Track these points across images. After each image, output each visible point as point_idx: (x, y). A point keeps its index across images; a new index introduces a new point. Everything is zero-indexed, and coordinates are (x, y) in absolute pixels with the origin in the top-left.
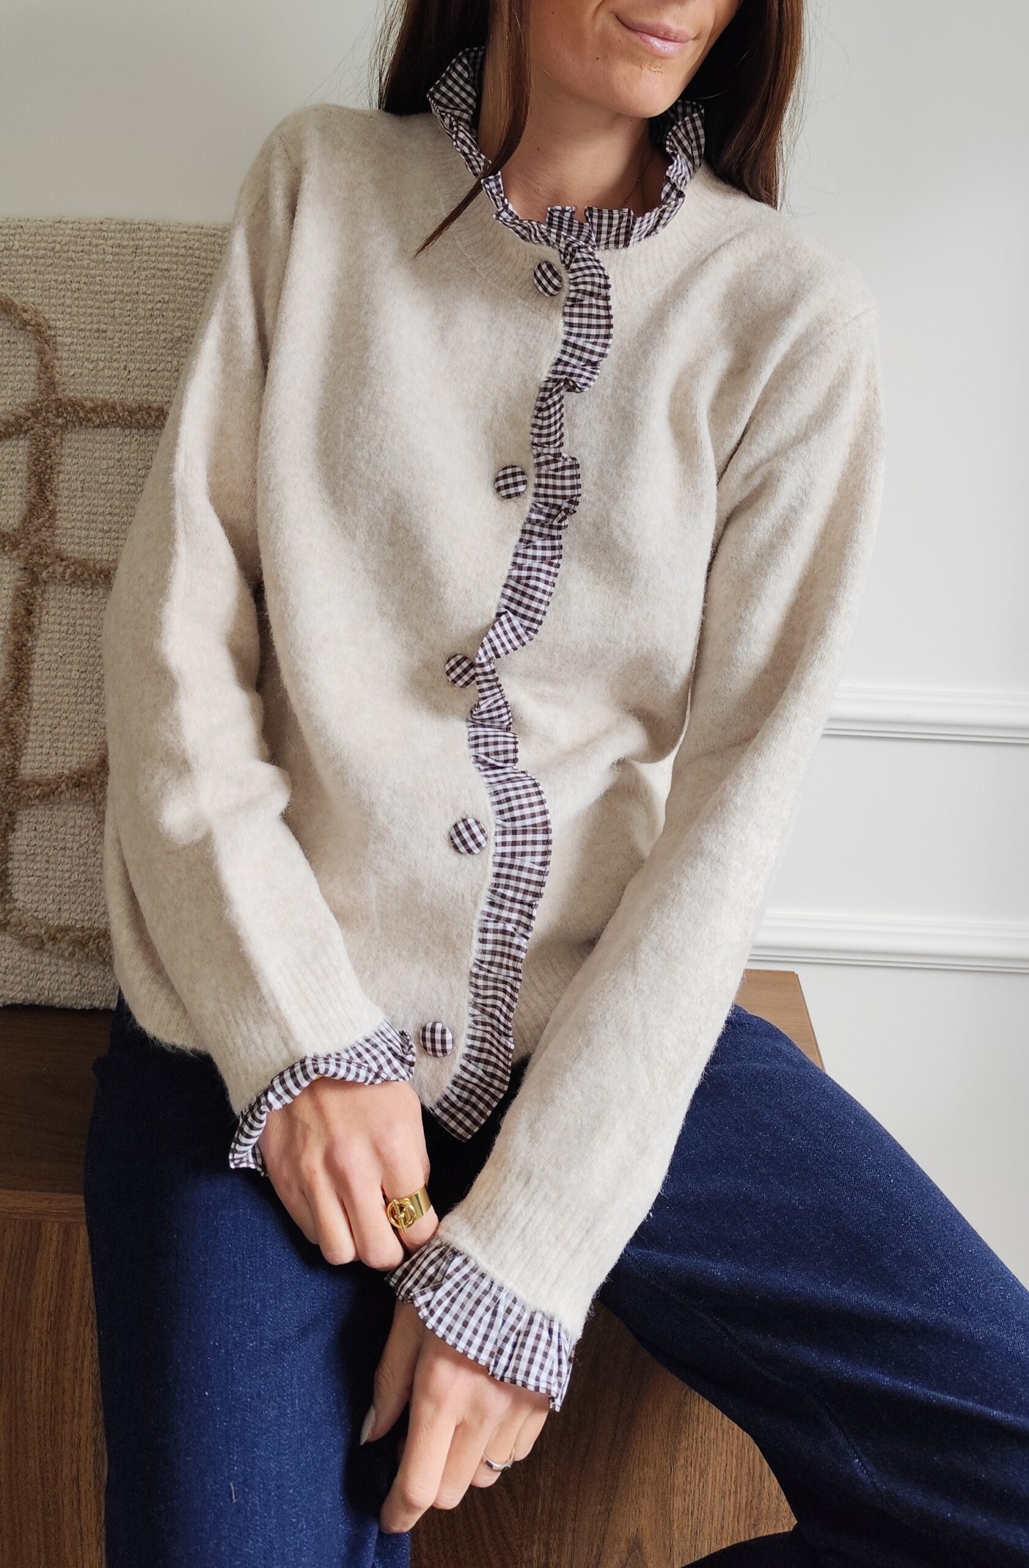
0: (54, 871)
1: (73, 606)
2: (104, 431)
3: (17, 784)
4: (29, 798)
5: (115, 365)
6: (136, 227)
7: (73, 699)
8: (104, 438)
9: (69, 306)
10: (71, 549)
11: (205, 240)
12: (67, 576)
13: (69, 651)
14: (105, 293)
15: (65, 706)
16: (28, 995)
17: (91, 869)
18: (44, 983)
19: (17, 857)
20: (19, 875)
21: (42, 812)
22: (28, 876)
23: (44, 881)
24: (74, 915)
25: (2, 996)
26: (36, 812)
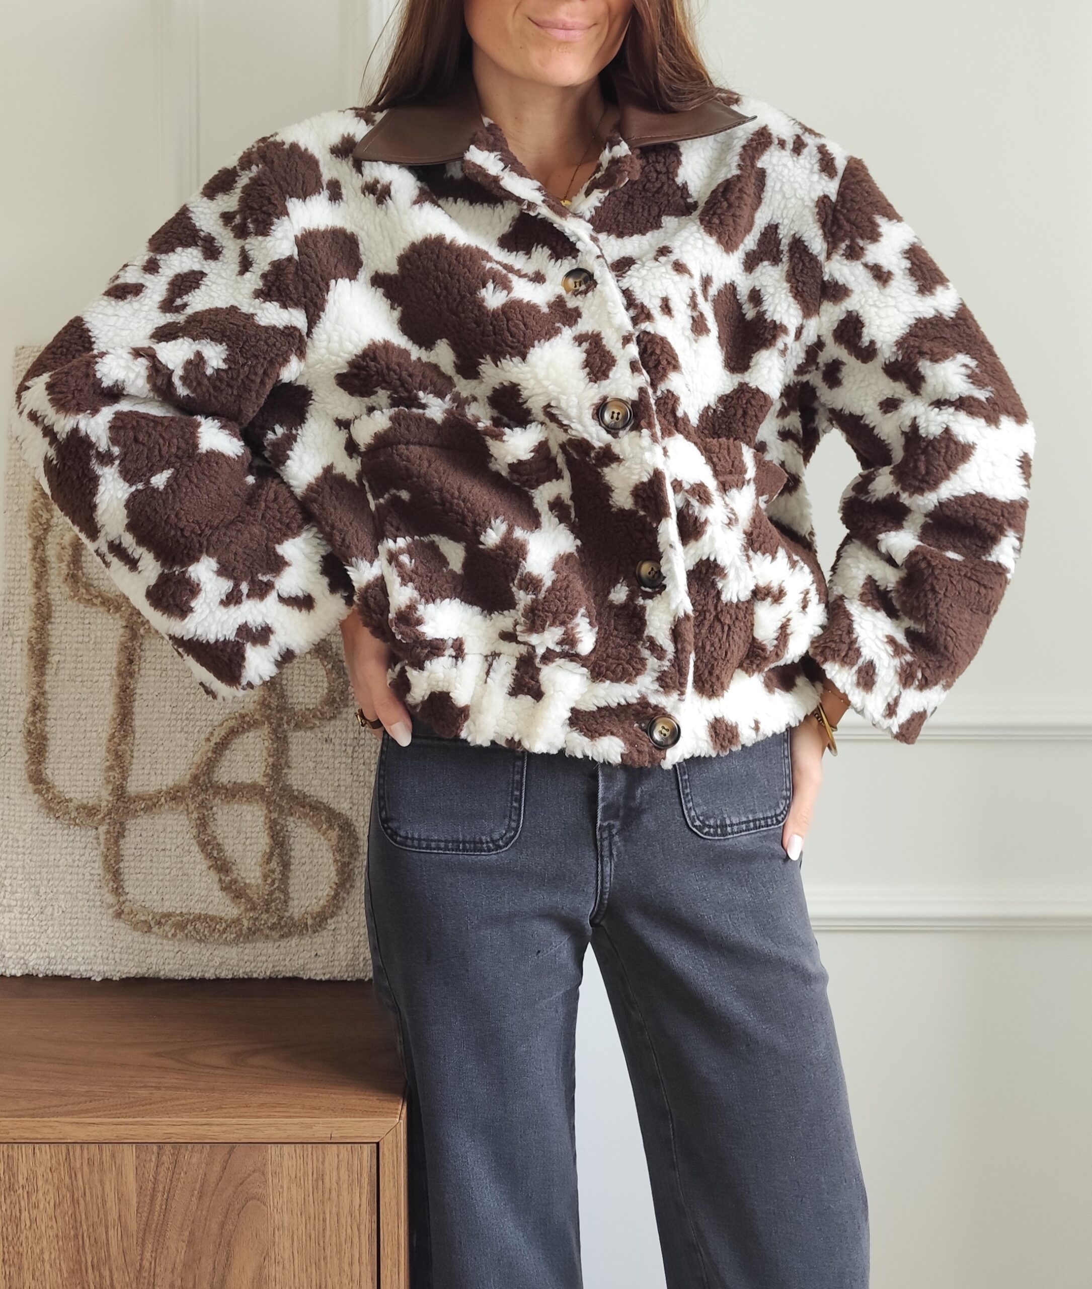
0: (158, 869)
1: (164, 654)
3: (126, 800)
4: (136, 811)
7: (168, 729)
13: (163, 690)
15: (161, 735)
16: (140, 970)
17: (187, 866)
18: (152, 960)
19: (127, 858)
20: (129, 873)
21: (146, 821)
22: (136, 873)
23: (149, 877)
24: (174, 903)
25: (119, 971)
26: (141, 821)
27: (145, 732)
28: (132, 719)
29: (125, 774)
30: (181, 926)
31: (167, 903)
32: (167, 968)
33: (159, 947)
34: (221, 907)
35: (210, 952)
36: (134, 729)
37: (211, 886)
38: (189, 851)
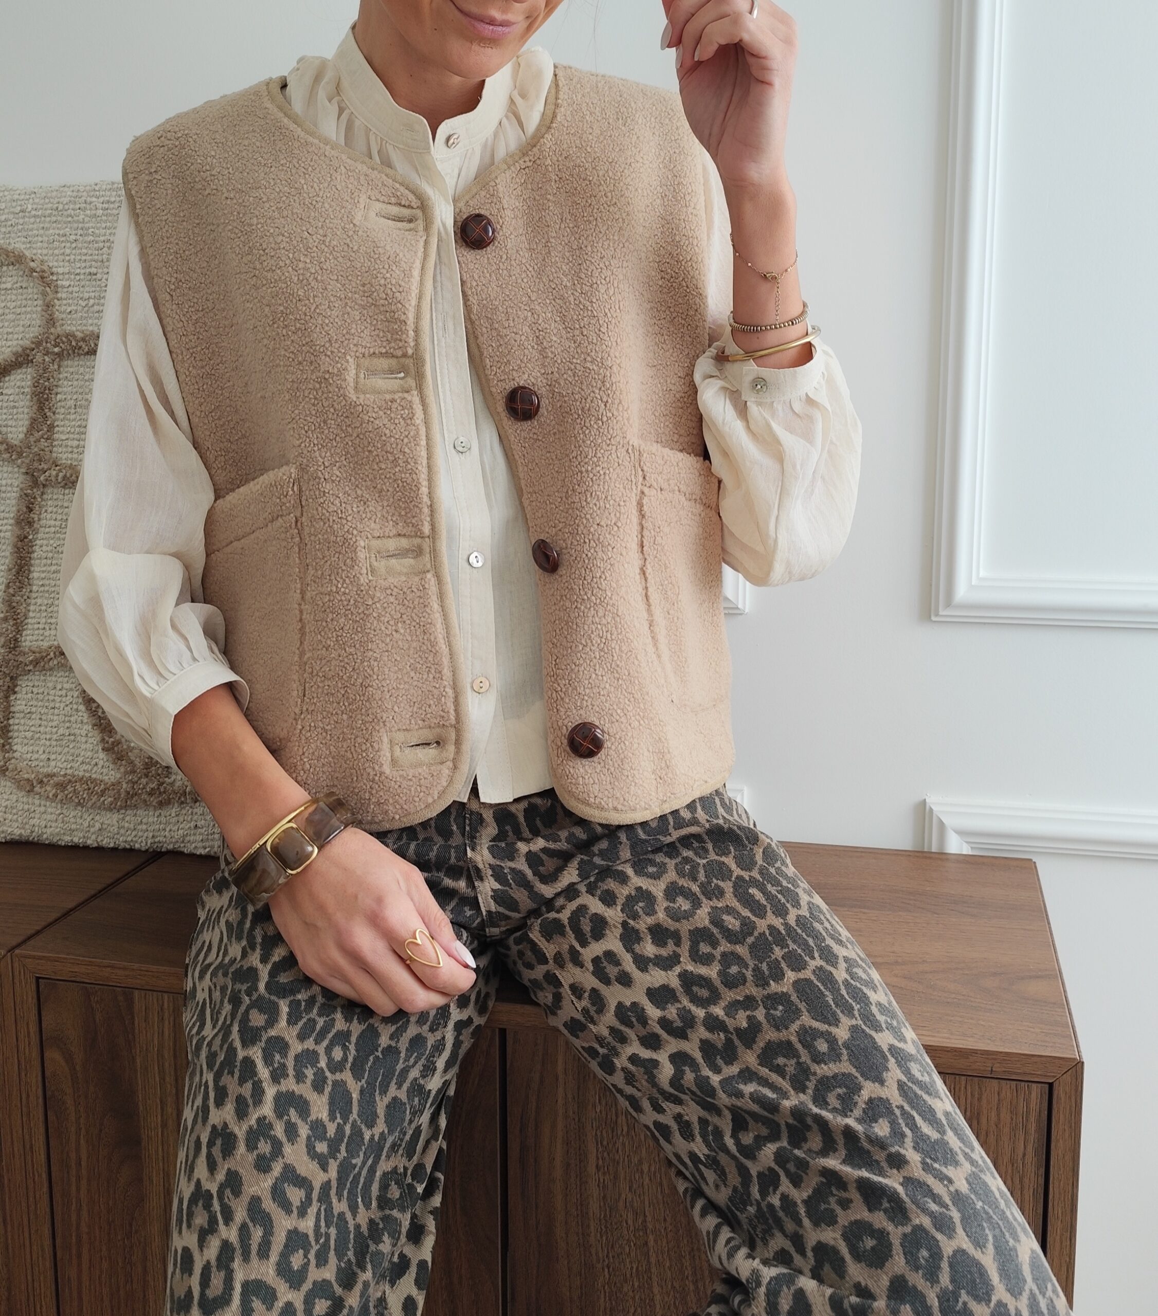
0: (45, 727)
1: (65, 505)
3: (18, 653)
9: (68, 255)
10: (63, 455)
12: (59, 480)
16: (23, 832)
17: (74, 725)
18: (35, 821)
19: (17, 715)
20: (18, 731)
21: (37, 677)
22: (25, 731)
23: (37, 736)
24: (59, 764)
25: (3, 832)
26: (33, 677)
27: (43, 585)
28: (29, 571)
29: (19, 627)
30: (61, 786)
31: (53, 764)
32: (49, 831)
33: (42, 809)
34: (105, 771)
35: (91, 817)
36: (31, 581)
37: (96, 748)
38: (77, 710)
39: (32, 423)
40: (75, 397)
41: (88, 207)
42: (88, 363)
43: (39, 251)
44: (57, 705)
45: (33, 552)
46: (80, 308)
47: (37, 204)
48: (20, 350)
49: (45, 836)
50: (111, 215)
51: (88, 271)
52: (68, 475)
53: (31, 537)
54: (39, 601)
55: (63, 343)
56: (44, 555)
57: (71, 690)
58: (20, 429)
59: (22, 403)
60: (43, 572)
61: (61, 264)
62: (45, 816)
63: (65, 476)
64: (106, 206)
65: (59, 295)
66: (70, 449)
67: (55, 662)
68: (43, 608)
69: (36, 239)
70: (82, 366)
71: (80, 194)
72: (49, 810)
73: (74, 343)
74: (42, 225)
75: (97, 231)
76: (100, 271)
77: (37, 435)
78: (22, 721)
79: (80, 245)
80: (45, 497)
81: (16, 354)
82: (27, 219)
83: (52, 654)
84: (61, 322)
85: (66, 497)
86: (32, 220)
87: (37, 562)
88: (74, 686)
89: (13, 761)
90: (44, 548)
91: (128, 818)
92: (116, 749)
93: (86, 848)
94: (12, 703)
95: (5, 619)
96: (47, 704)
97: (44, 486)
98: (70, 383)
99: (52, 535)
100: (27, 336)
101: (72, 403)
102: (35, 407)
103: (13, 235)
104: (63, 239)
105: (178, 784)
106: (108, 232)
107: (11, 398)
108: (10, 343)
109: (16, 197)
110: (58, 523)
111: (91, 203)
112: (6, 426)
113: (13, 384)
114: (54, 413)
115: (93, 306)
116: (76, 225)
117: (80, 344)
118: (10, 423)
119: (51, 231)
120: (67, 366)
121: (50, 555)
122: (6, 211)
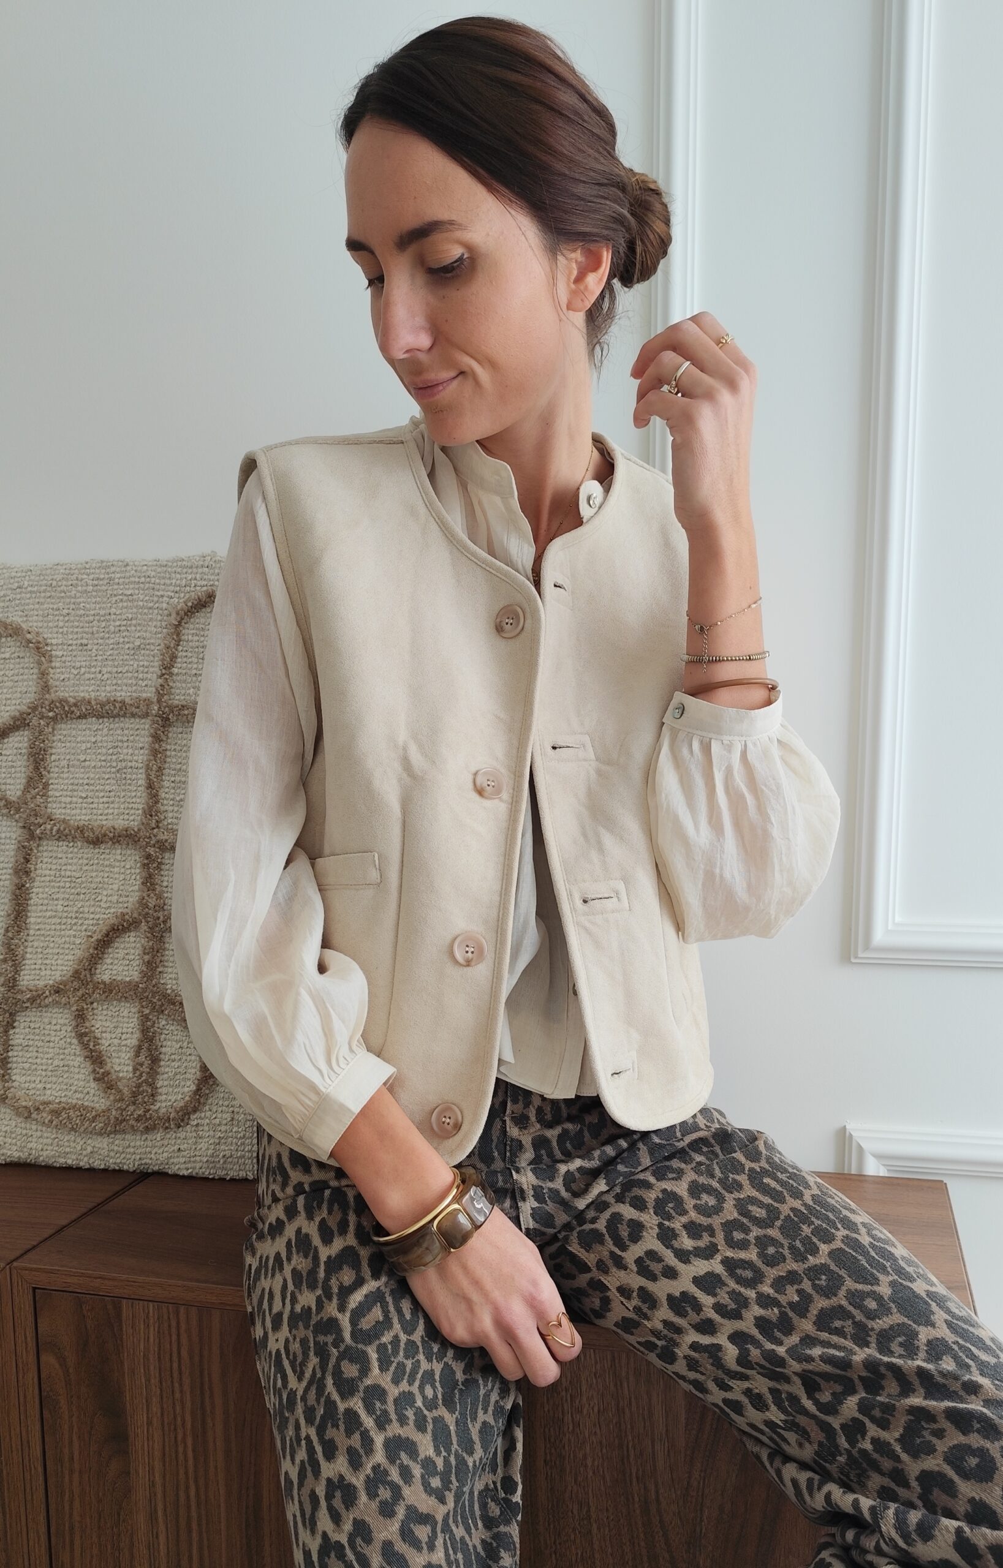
0: (42, 1059)
1: (60, 856)
2: (84, 721)
3: (16, 992)
5: (93, 670)
6: (110, 564)
7: (58, 927)
8: (84, 727)
9: (62, 628)
10: (57, 811)
11: (159, 570)
12: (54, 833)
13: (57, 890)
14: (87, 616)
15: (52, 933)
16: (21, 1154)
17: (68, 1057)
18: (33, 1145)
19: (16, 1048)
20: (16, 1062)
21: (34, 1014)
22: (23, 1063)
23: (34, 1067)
24: (54, 1092)
25: (3, 1155)
26: (30, 1013)
27: (39, 929)
28: (26, 916)
29: (17, 968)
30: (56, 1113)
31: (48, 1092)
32: (45, 1153)
33: (39, 1134)
34: (96, 1099)
35: (83, 1141)
36: (28, 926)
37: (88, 1078)
38: (70, 1043)
39: (28, 782)
40: (68, 757)
41: (79, 583)
42: (80, 727)
43: (35, 624)
44: (52, 1039)
45: (30, 899)
46: (72, 676)
47: (33, 581)
48: (17, 714)
49: (41, 1158)
50: (100, 591)
51: (79, 642)
52: (62, 829)
53: (28, 885)
54: (36, 944)
55: (57, 708)
56: (41, 902)
57: (65, 1025)
58: (18, 787)
59: (19, 763)
60: (39, 917)
61: (55, 636)
62: (41, 1140)
63: (58, 831)
64: (96, 582)
65: (53, 664)
66: (64, 805)
67: (51, 1000)
68: (39, 950)
69: (32, 613)
70: (74, 729)
71: (72, 572)
72: (45, 1135)
73: (67, 708)
74: (37, 600)
75: (88, 606)
76: (91, 642)
77: (33, 792)
78: (20, 1054)
79: (72, 618)
80: (41, 848)
81: (14, 718)
82: (23, 595)
83: (47, 993)
84: (55, 689)
85: (60, 849)
86: (28, 595)
87: (34, 908)
88: (68, 1021)
89: (12, 1090)
90: (40, 896)
91: (117, 1142)
92: (106, 1079)
93: (79, 1169)
94: (11, 1037)
95: (5, 961)
96: (43, 1038)
97: (40, 839)
98: (63, 745)
99: (48, 884)
100: (24, 702)
101: (65, 763)
102: (31, 767)
103: (11, 609)
104: (57, 613)
105: (163, 1110)
106: (98, 606)
107: (10, 758)
108: (8, 708)
109: (13, 574)
110: (52, 873)
111: (82, 580)
112: (5, 784)
113: (11, 745)
114: (49, 772)
115: (84, 674)
116: (68, 600)
117: (73, 709)
118: (8, 781)
119: (46, 606)
120: (61, 729)
121: (46, 902)
122: (5, 587)
